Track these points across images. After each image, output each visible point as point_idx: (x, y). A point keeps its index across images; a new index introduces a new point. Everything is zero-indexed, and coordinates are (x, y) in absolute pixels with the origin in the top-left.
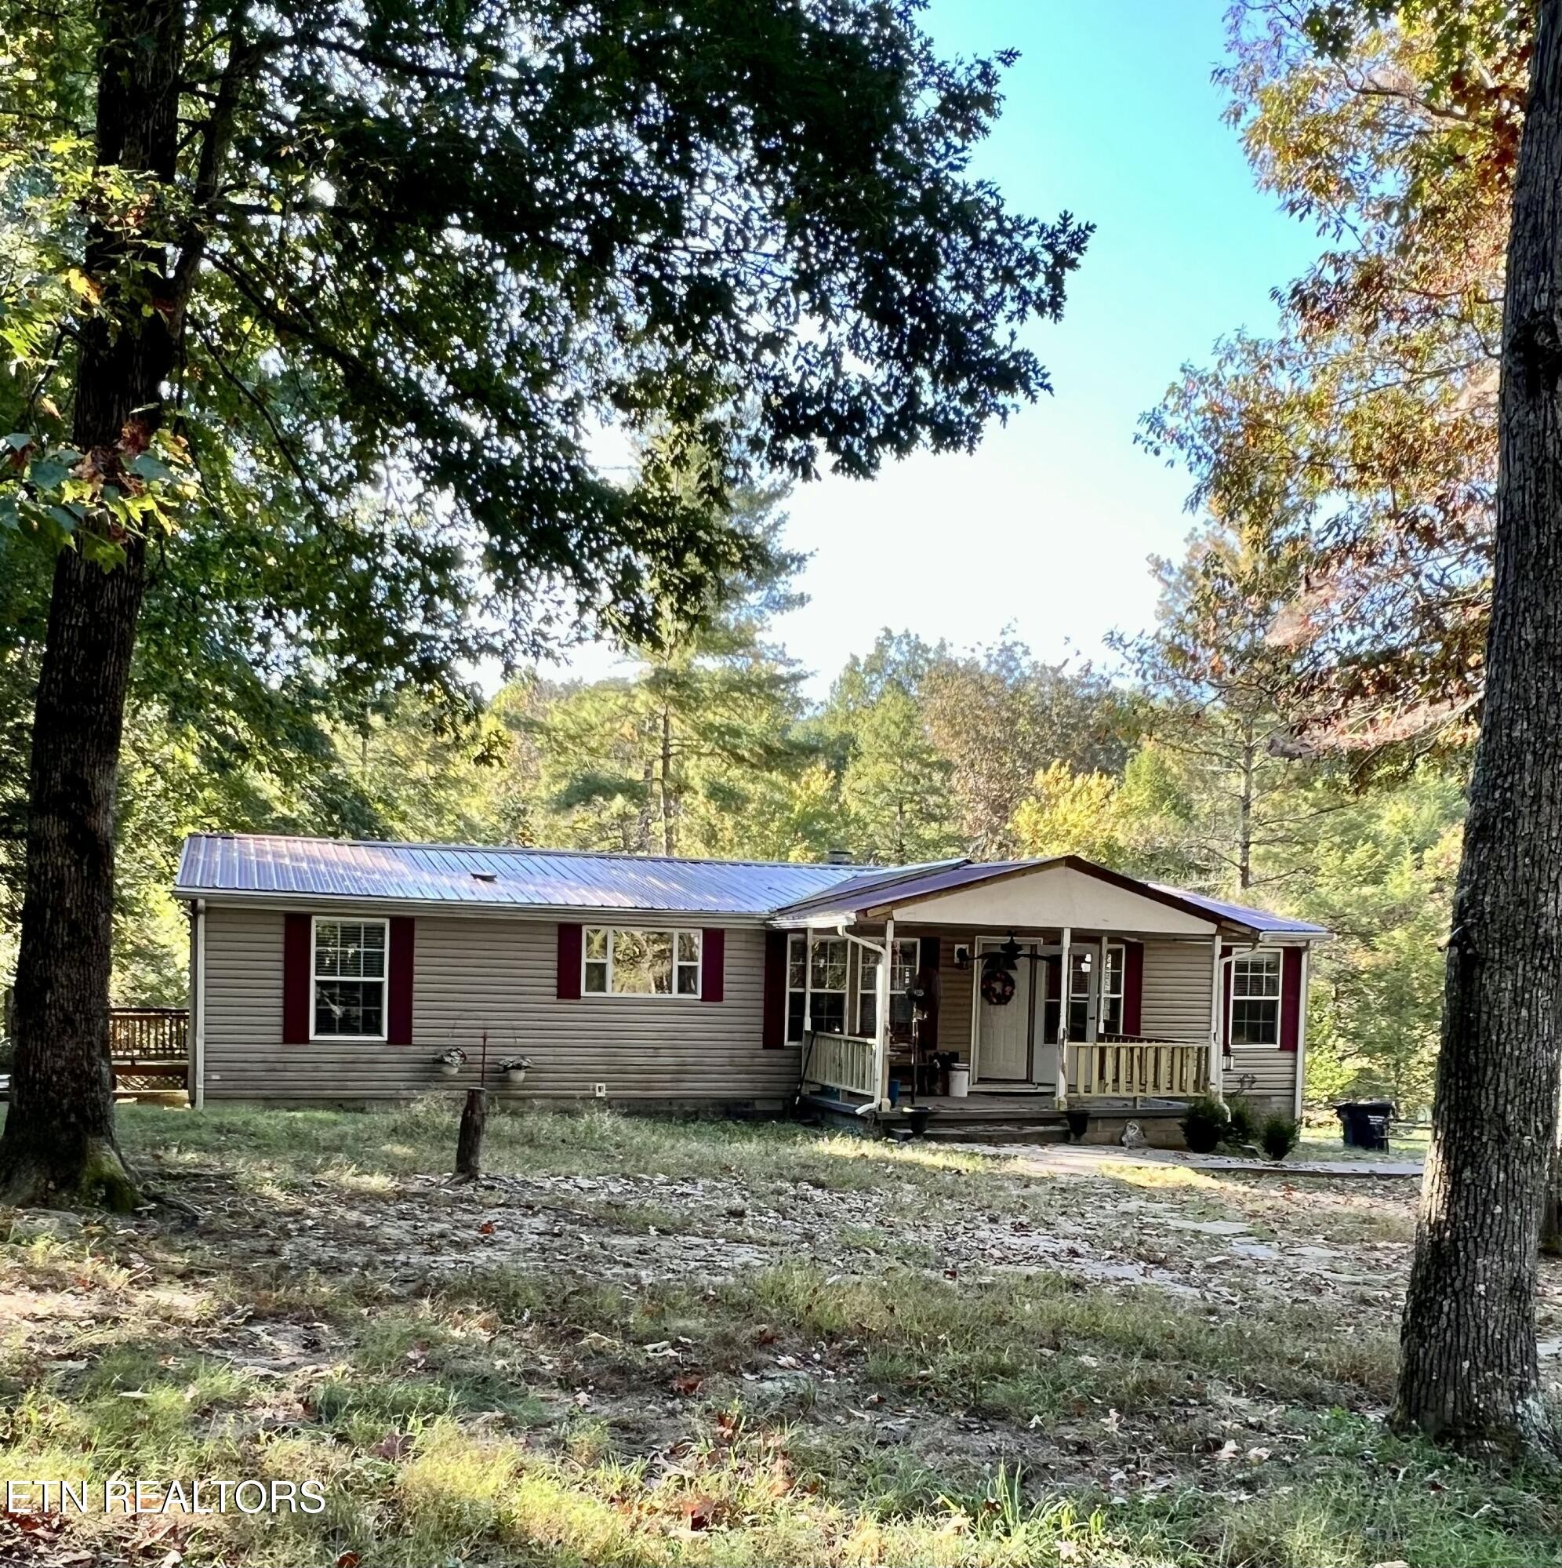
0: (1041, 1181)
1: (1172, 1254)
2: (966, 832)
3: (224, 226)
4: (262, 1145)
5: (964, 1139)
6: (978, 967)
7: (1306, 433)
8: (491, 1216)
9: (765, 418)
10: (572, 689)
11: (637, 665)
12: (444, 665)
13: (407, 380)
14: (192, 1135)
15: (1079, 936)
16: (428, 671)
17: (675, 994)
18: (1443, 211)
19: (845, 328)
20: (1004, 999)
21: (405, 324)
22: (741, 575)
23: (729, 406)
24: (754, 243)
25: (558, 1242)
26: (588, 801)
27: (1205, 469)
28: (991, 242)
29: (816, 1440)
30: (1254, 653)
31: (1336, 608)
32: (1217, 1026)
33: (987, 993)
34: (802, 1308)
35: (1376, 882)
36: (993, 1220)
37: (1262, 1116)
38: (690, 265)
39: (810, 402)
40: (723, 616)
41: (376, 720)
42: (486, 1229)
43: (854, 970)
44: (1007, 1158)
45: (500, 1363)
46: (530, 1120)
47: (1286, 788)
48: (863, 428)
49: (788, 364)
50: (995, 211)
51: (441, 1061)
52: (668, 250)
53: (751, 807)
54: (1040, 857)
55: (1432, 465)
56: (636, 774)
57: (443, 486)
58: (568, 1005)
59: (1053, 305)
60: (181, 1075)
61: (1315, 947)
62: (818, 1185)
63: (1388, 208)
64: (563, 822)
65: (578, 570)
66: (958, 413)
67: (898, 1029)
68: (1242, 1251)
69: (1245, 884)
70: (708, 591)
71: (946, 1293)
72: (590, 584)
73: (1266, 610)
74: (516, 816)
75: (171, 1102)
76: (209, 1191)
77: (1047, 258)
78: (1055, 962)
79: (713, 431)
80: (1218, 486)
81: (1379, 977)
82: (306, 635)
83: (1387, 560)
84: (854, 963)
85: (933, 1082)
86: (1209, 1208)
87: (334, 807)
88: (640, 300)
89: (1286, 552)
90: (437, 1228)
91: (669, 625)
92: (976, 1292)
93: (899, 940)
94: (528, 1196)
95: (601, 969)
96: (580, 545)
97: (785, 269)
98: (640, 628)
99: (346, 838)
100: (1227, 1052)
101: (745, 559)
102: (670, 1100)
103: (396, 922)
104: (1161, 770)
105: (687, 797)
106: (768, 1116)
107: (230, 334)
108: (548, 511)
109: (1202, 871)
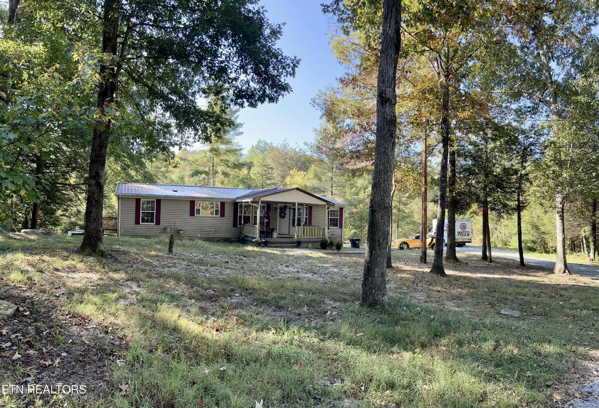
0: (292, 256)
1: (318, 271)
2: (276, 182)
3: (125, 62)
4: (131, 245)
5: (276, 247)
6: (278, 210)
7: (342, 107)
8: (175, 261)
9: (234, 95)
10: (194, 152)
11: (207, 147)
12: (167, 148)
13: (161, 90)
14: (117, 242)
15: (299, 204)
16: (164, 149)
17: (214, 215)
18: (367, 69)
19: (250, 77)
20: (284, 217)
21: (160, 79)
22: (228, 128)
23: (226, 93)
24: (231, 59)
25: (189, 267)
26: (197, 175)
27: (324, 111)
28: (280, 61)
29: (243, 313)
30: (333, 149)
31: (348, 141)
32: (327, 223)
33: (280, 216)
34: (240, 283)
35: (357, 195)
36: (281, 265)
37: (335, 242)
38: (218, 63)
39: (243, 92)
40: (225, 136)
41: (154, 159)
42: (174, 264)
43: (252, 211)
44: (284, 251)
45: (176, 292)
46: (184, 241)
47: (340, 176)
48: (254, 97)
49: (238, 84)
50: (281, 54)
51: (166, 228)
52: (214, 61)
53: (231, 177)
54: (291, 188)
55: (366, 116)
56: (207, 169)
57: (168, 111)
58: (192, 217)
59: (293, 74)
60: (116, 231)
61: (346, 208)
62: (245, 257)
63: (357, 66)
64: (192, 179)
65: (195, 127)
66: (274, 95)
67: (262, 223)
68: (331, 270)
69: (332, 195)
70: (222, 131)
71: (271, 280)
72: (197, 130)
73: (335, 141)
74: (182, 178)
75: (114, 236)
76: (120, 254)
77: (292, 65)
78: (294, 209)
79: (223, 97)
80: (326, 115)
81: (357, 214)
82: (140, 142)
83: (358, 133)
84: (252, 209)
85: (269, 234)
86: (326, 261)
87: (146, 177)
88: (208, 71)
89: (339, 130)
90: (164, 263)
91: (213, 138)
92: (277, 280)
93: (262, 205)
94: (183, 257)
95: (199, 210)
96: (195, 122)
97: (238, 64)
98: (207, 139)
99: (148, 183)
100: (329, 229)
101: (230, 124)
102: (213, 238)
103: (157, 200)
104: (315, 171)
105: (217, 174)
106: (234, 241)
107: (127, 83)
108: (189, 115)
109: (324, 192)
